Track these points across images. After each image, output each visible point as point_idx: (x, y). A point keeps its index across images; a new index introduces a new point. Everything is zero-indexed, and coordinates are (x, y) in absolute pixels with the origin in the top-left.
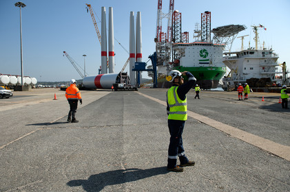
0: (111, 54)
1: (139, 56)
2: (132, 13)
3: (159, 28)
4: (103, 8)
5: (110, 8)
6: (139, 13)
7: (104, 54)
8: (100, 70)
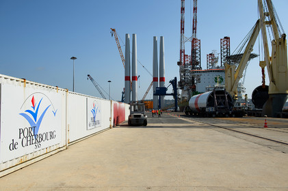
0: (135, 78)
1: (162, 79)
2: (155, 38)
3: (182, 52)
4: (127, 35)
5: (134, 35)
6: (162, 38)
7: (127, 78)
8: (123, 93)
